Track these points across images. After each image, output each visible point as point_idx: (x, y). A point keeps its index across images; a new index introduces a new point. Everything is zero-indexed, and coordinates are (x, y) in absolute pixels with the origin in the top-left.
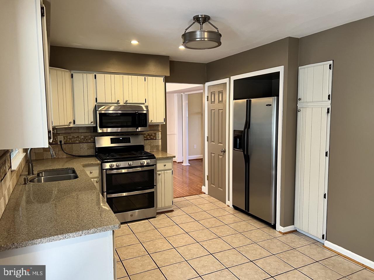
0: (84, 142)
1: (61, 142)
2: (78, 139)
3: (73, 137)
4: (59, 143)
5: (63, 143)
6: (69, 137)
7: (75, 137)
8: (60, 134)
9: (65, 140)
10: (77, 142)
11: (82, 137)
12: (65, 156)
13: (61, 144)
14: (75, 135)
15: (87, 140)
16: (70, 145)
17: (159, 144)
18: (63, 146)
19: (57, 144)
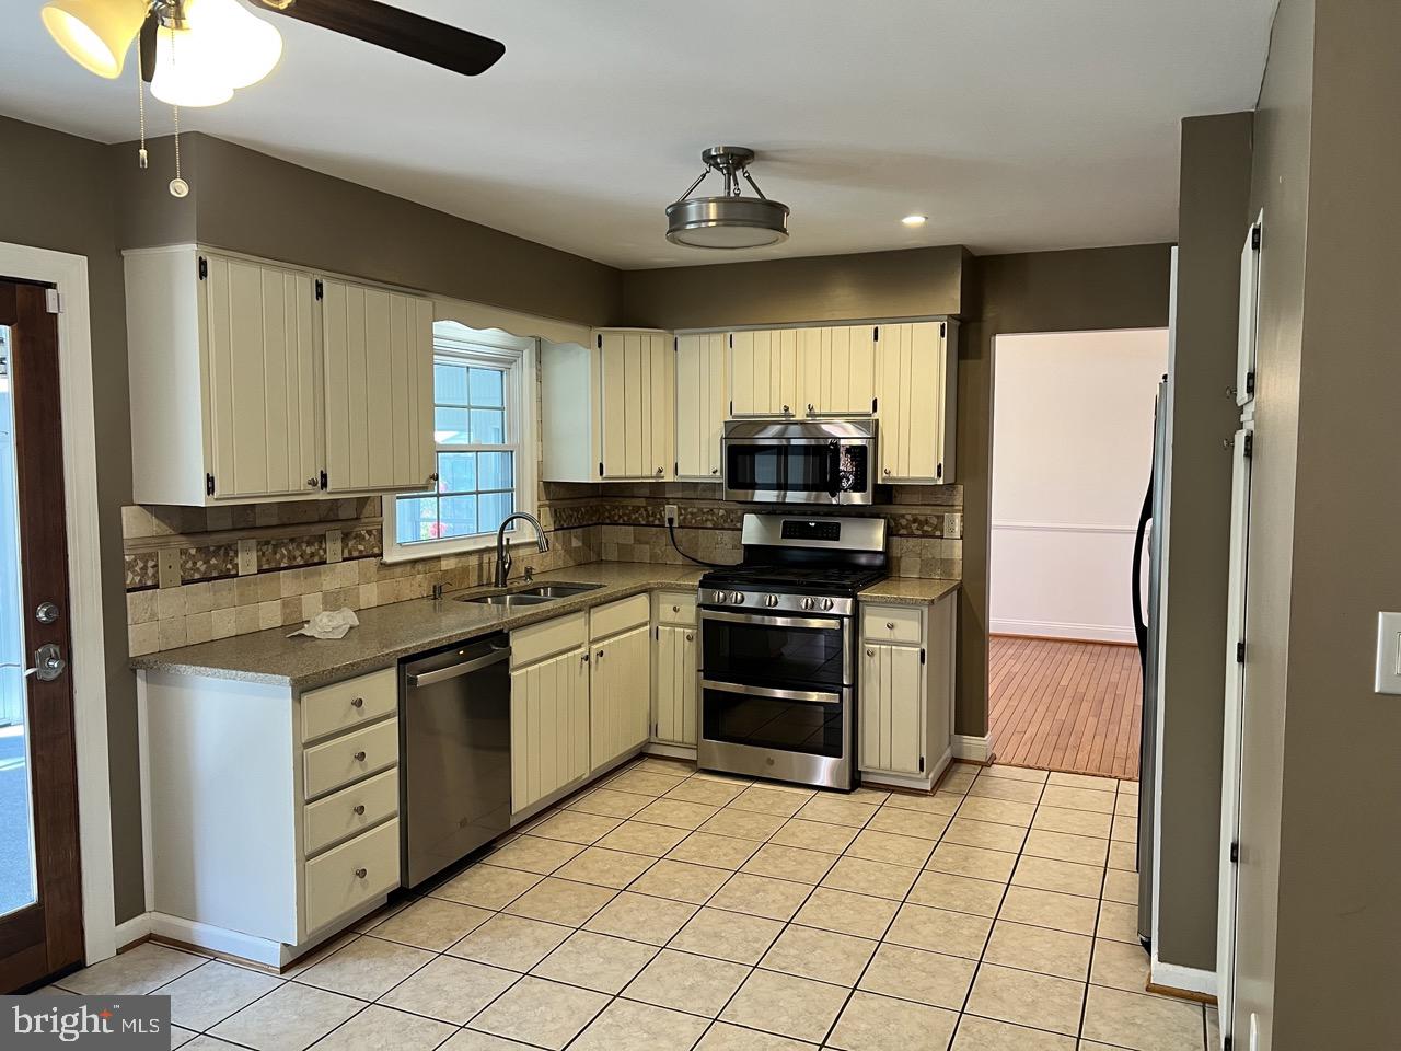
0: (726, 526)
1: (671, 521)
2: (710, 517)
3: (701, 510)
4: (667, 525)
5: (676, 524)
6: (690, 510)
7: (705, 510)
8: (671, 501)
9: (681, 517)
10: (709, 525)
11: (722, 512)
12: (680, 560)
13: (671, 528)
14: (705, 505)
15: (732, 521)
16: (692, 533)
17: (952, 555)
18: (676, 531)
19: (663, 526)
